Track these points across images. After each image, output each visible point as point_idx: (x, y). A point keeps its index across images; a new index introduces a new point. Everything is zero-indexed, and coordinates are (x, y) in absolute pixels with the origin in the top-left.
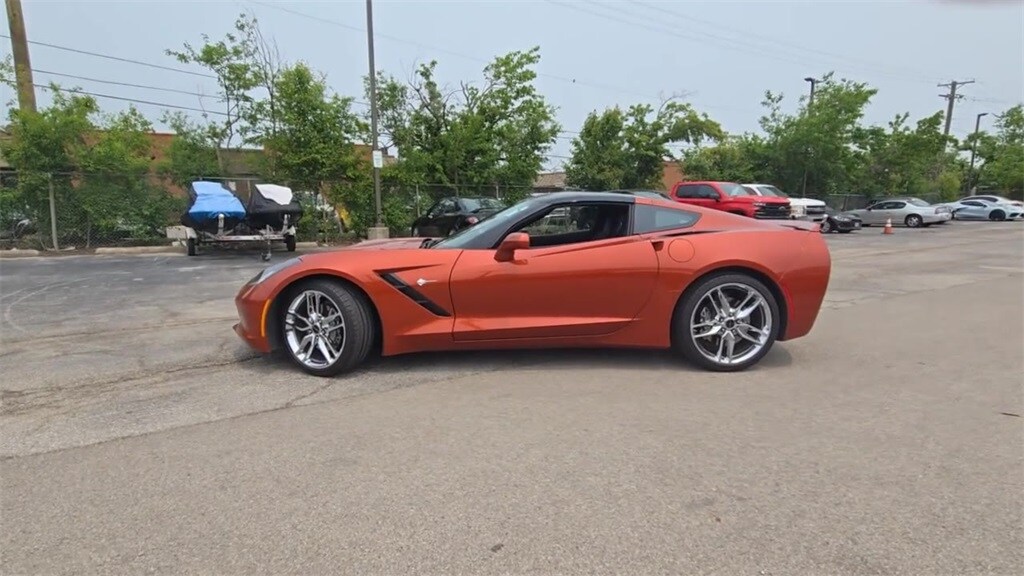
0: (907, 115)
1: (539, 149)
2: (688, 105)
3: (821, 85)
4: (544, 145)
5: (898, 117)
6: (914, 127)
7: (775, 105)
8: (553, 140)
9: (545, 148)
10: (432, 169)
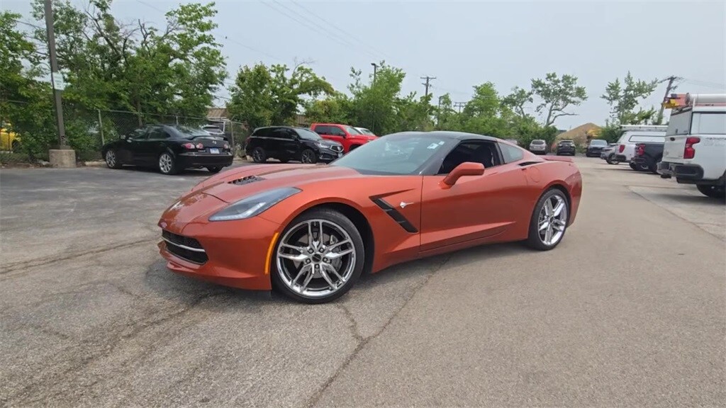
0: (415, 93)
1: (210, 89)
2: (311, 69)
3: (380, 68)
4: (214, 86)
5: (411, 93)
6: (419, 100)
7: (358, 77)
8: (222, 83)
9: (215, 88)
10: (114, 97)
